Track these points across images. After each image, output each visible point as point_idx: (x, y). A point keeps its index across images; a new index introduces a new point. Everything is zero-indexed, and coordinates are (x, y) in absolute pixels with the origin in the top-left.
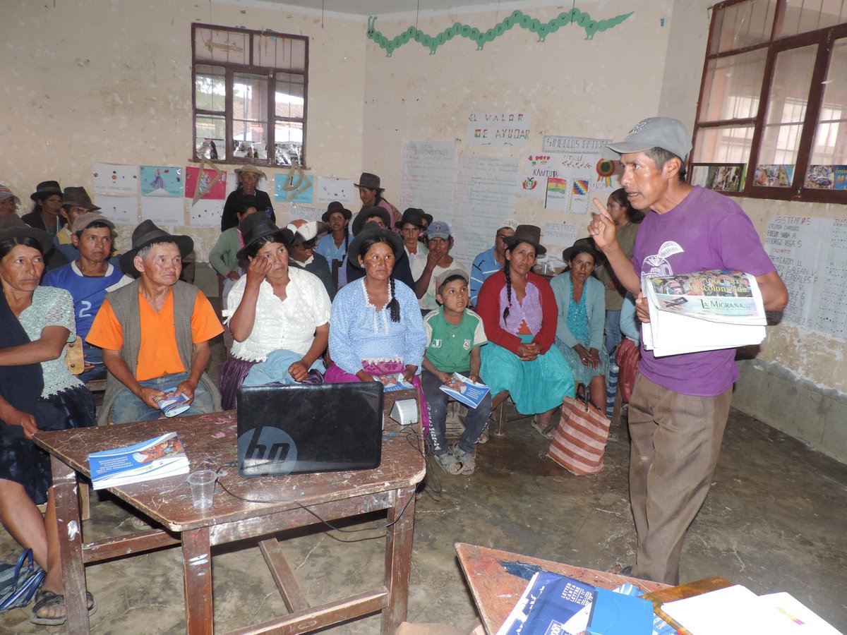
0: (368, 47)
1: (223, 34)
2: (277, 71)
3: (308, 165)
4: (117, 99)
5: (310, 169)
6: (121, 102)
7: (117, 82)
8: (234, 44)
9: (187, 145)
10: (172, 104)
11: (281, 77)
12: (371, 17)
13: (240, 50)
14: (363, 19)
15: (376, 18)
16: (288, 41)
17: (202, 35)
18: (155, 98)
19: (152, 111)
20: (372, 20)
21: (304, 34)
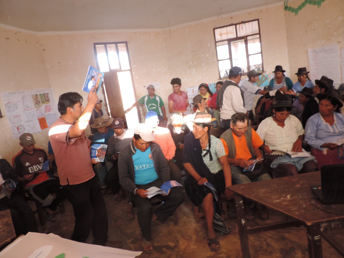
0: (285, 15)
1: (225, 29)
2: (247, 36)
3: (265, 70)
4: (191, 63)
5: (266, 72)
6: (193, 64)
7: (190, 58)
8: (230, 31)
9: (217, 74)
10: (210, 61)
11: (249, 38)
12: (285, 2)
13: (232, 33)
14: (282, 3)
15: (288, 1)
16: (250, 23)
17: (217, 31)
18: (203, 60)
19: (203, 65)
20: (286, 3)
21: (257, 18)
